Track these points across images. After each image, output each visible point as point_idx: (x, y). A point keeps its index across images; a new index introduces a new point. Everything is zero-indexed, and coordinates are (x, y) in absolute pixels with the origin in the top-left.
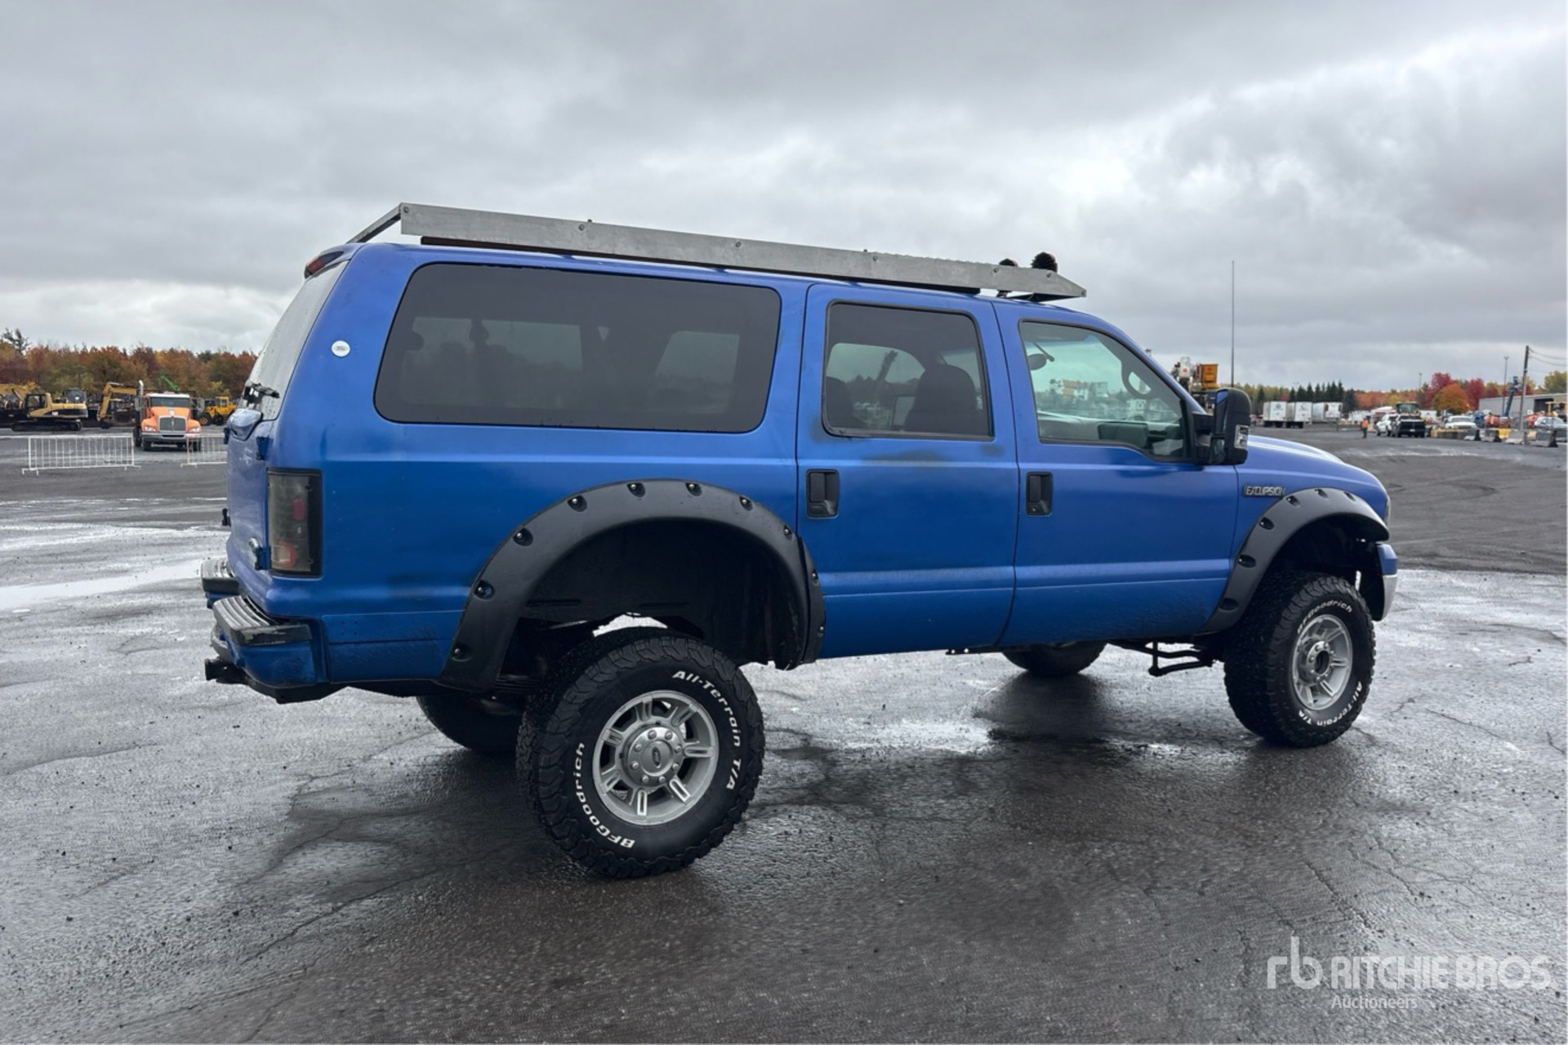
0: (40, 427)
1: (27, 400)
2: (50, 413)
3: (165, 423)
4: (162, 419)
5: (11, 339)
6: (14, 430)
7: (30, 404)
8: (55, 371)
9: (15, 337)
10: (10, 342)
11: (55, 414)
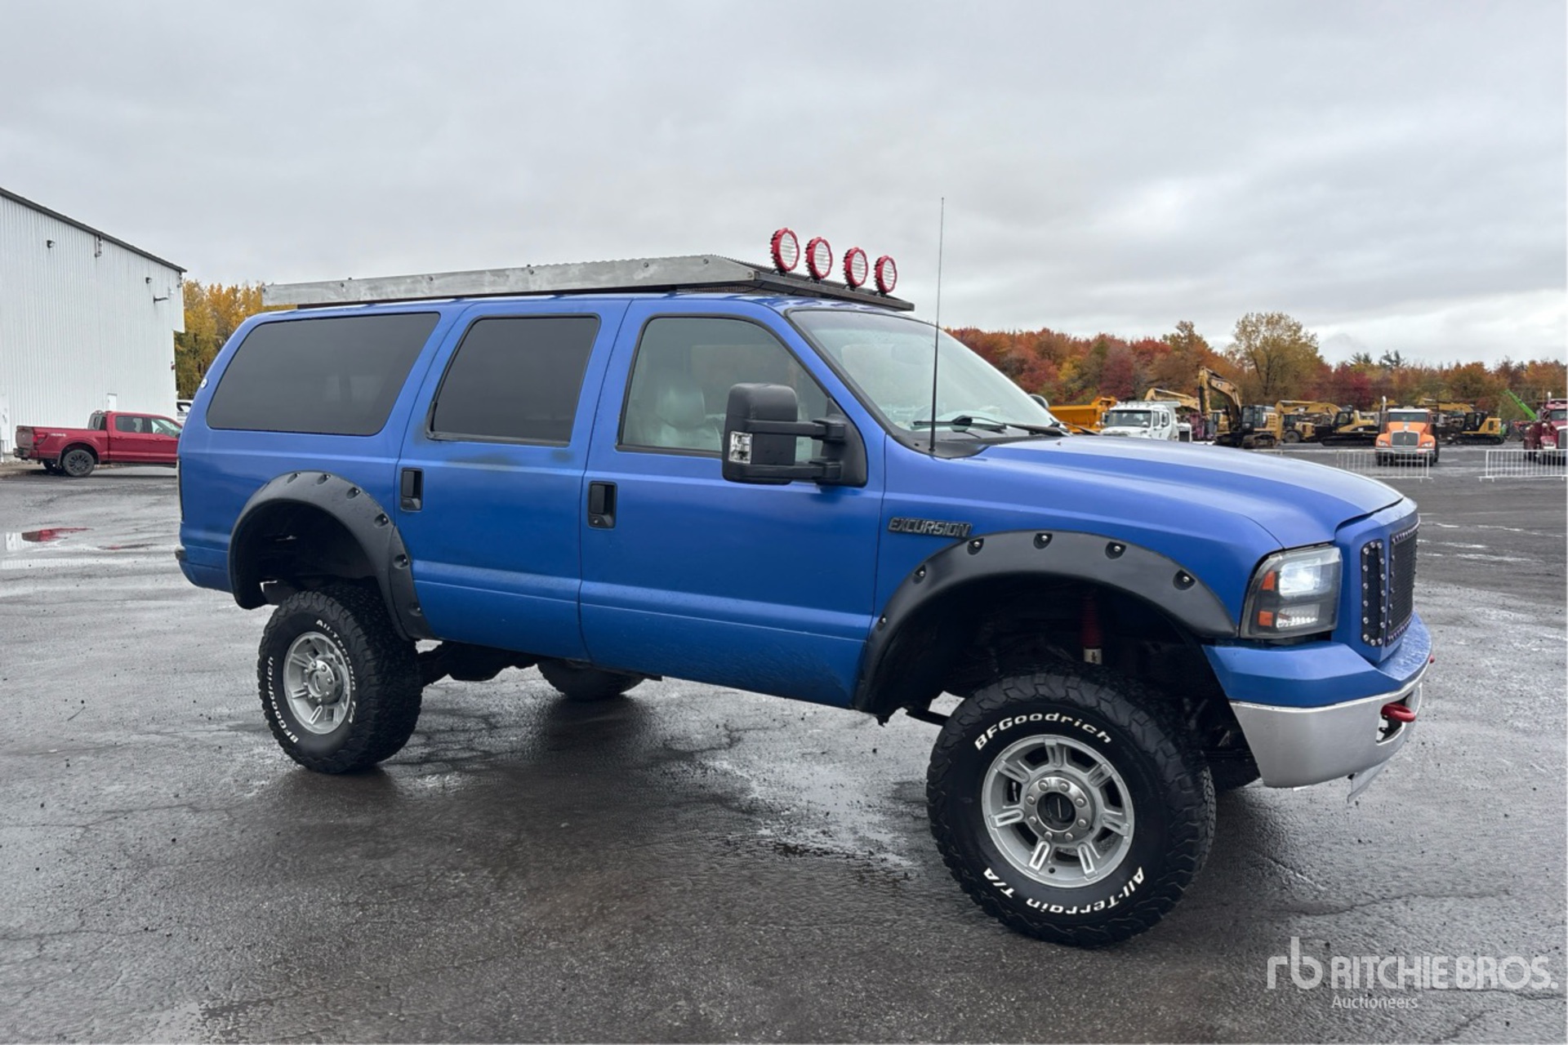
0: (1347, 442)
1: (1337, 417)
2: (1356, 429)
3: (1398, 438)
4: (1395, 434)
5: (1390, 360)
6: (1324, 445)
7: (1340, 421)
8: (1417, 389)
9: (1393, 358)
10: (1388, 363)
11: (1361, 430)
